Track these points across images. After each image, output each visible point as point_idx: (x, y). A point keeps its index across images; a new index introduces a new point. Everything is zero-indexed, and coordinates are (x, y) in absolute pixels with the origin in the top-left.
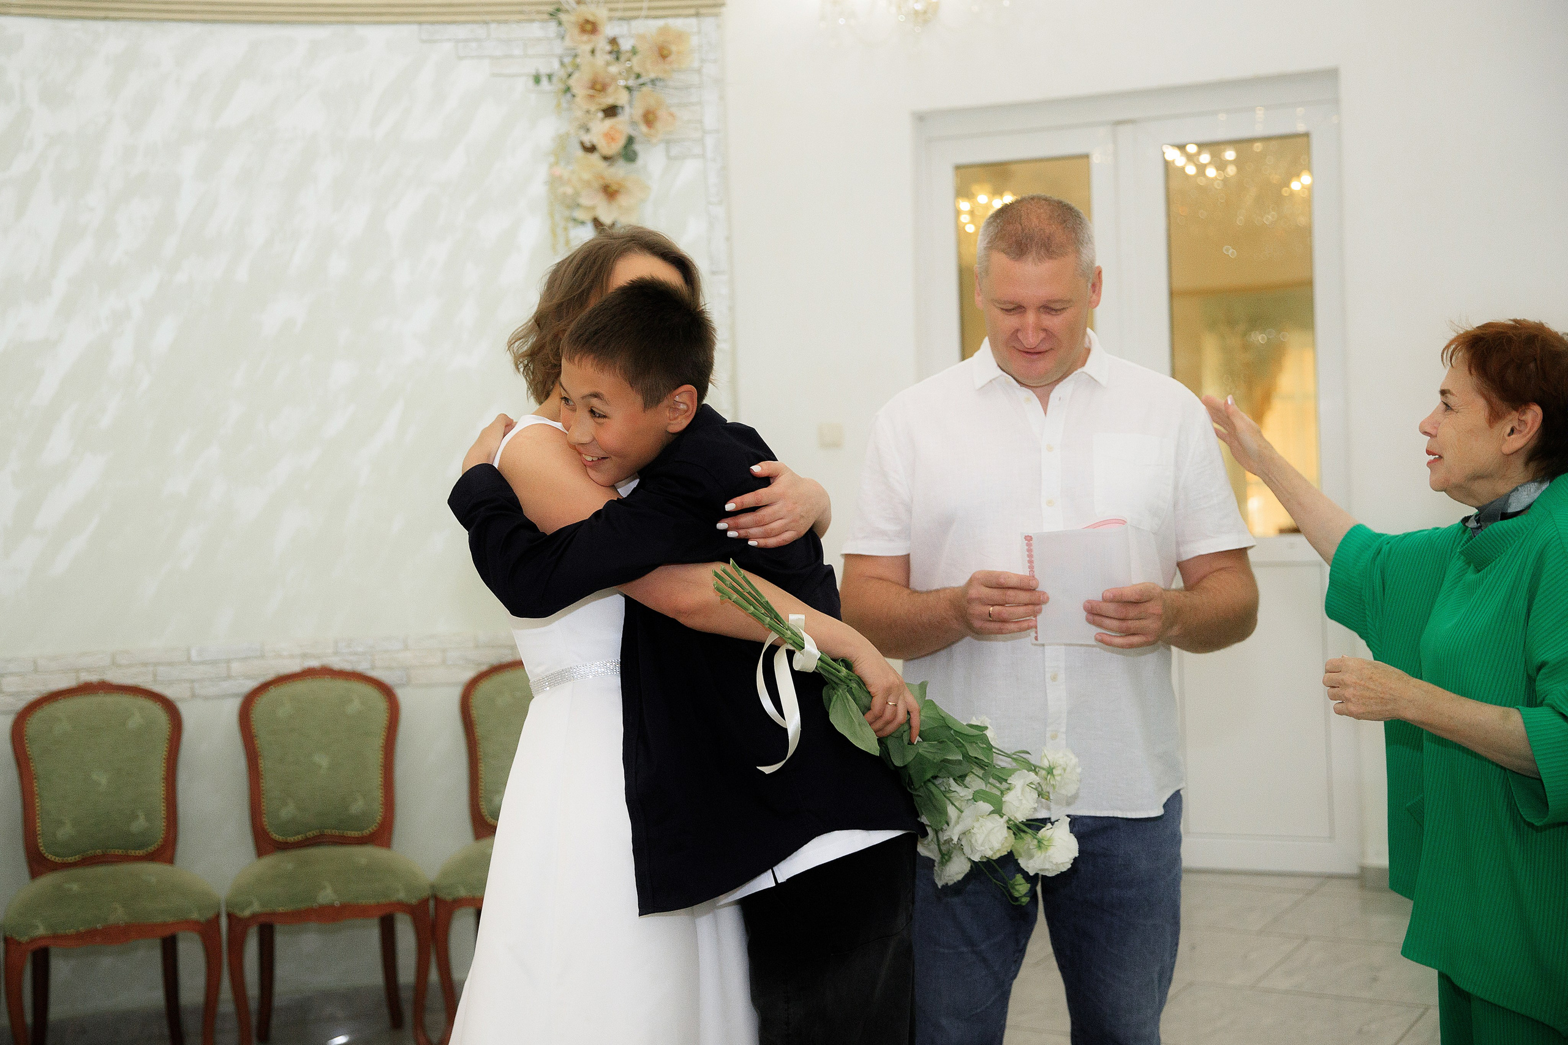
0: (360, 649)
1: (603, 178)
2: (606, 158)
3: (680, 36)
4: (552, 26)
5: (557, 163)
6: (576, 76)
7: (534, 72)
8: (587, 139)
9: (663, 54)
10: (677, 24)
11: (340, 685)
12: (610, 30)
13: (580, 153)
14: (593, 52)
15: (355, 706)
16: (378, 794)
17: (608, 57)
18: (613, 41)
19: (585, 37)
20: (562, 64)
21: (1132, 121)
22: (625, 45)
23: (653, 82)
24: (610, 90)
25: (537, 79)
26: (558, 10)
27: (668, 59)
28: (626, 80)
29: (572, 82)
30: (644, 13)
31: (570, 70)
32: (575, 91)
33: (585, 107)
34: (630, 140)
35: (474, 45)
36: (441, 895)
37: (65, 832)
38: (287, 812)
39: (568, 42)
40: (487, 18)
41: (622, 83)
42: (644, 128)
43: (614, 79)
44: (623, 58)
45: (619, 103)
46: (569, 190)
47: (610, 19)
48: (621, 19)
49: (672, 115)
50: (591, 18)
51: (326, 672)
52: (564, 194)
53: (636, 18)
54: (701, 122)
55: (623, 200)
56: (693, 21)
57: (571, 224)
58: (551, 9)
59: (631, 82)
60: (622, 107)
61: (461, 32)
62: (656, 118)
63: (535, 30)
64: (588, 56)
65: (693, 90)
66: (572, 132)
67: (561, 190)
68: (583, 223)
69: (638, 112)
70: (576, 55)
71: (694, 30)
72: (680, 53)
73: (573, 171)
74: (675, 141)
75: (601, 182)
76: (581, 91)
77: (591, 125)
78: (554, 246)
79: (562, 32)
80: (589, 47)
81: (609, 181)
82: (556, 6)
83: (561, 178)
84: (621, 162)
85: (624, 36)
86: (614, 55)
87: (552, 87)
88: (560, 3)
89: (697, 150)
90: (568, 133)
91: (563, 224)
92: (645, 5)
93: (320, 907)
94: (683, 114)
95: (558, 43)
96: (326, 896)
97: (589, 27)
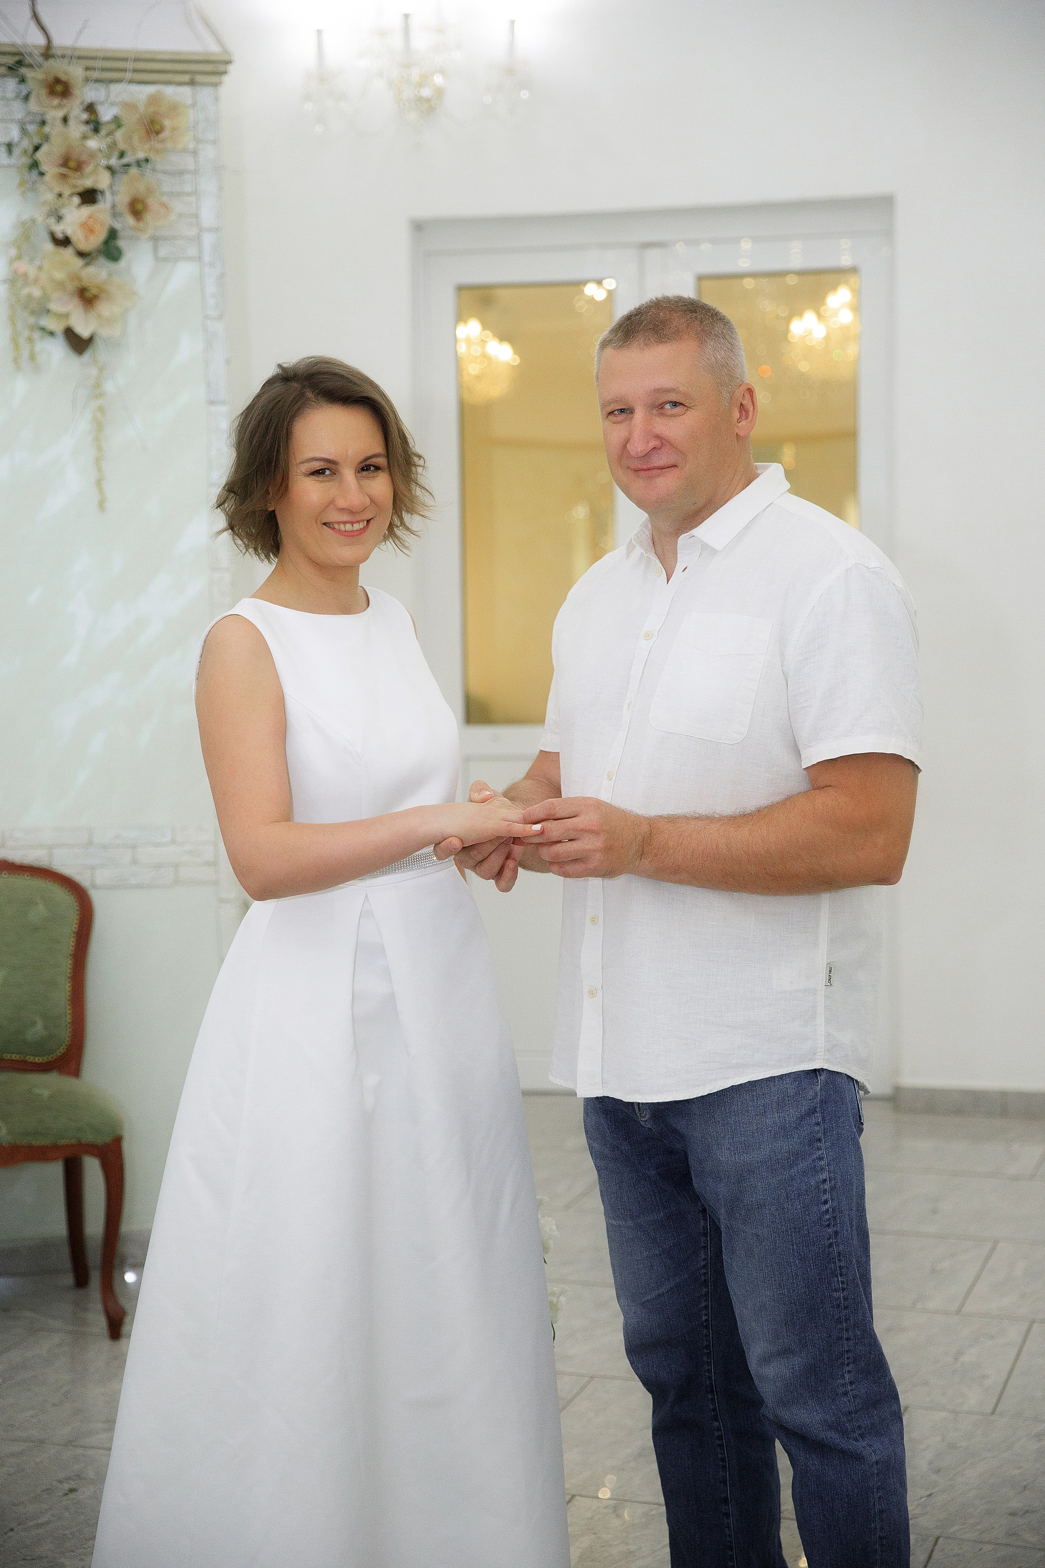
1: (79, 279)
2: (81, 254)
3: (175, 108)
4: (12, 83)
5: (19, 257)
6: (44, 149)
8: (59, 230)
9: (152, 127)
10: (169, 91)
12: (87, 93)
13: (49, 246)
14: (65, 120)
17: (85, 129)
18: (90, 108)
19: (56, 101)
20: (24, 131)
21: (661, 245)
22: (106, 114)
23: (138, 164)
24: (88, 169)
26: (20, 63)
27: (162, 136)
28: (107, 159)
29: (40, 155)
30: (128, 75)
31: (36, 140)
32: (44, 168)
33: (57, 189)
34: (113, 234)
39: (33, 106)
41: (104, 162)
42: (131, 220)
43: (92, 155)
44: (103, 132)
45: (99, 187)
46: (37, 292)
47: (87, 80)
48: (97, 81)
49: (164, 205)
50: (63, 78)
52: (30, 296)
53: (119, 81)
54: (196, 216)
55: (104, 308)
56: (186, 90)
57: (36, 335)
58: (10, 60)
59: (114, 161)
60: (102, 192)
62: (146, 208)
64: (59, 122)
65: (187, 177)
66: (40, 219)
67: (25, 291)
68: (52, 334)
69: (123, 200)
70: (43, 123)
71: (189, 101)
72: (174, 129)
73: (40, 268)
74: (165, 239)
75: (76, 283)
76: (50, 169)
77: (63, 211)
78: (16, 360)
79: (24, 93)
80: (60, 114)
81: (86, 283)
82: (17, 58)
83: (25, 275)
84: (102, 260)
85: (102, 103)
86: (92, 126)
87: (13, 161)
88: (22, 54)
89: (192, 251)
90: (33, 221)
91: (26, 333)
92: (130, 65)
94: (177, 206)
95: (18, 106)
97: (59, 88)
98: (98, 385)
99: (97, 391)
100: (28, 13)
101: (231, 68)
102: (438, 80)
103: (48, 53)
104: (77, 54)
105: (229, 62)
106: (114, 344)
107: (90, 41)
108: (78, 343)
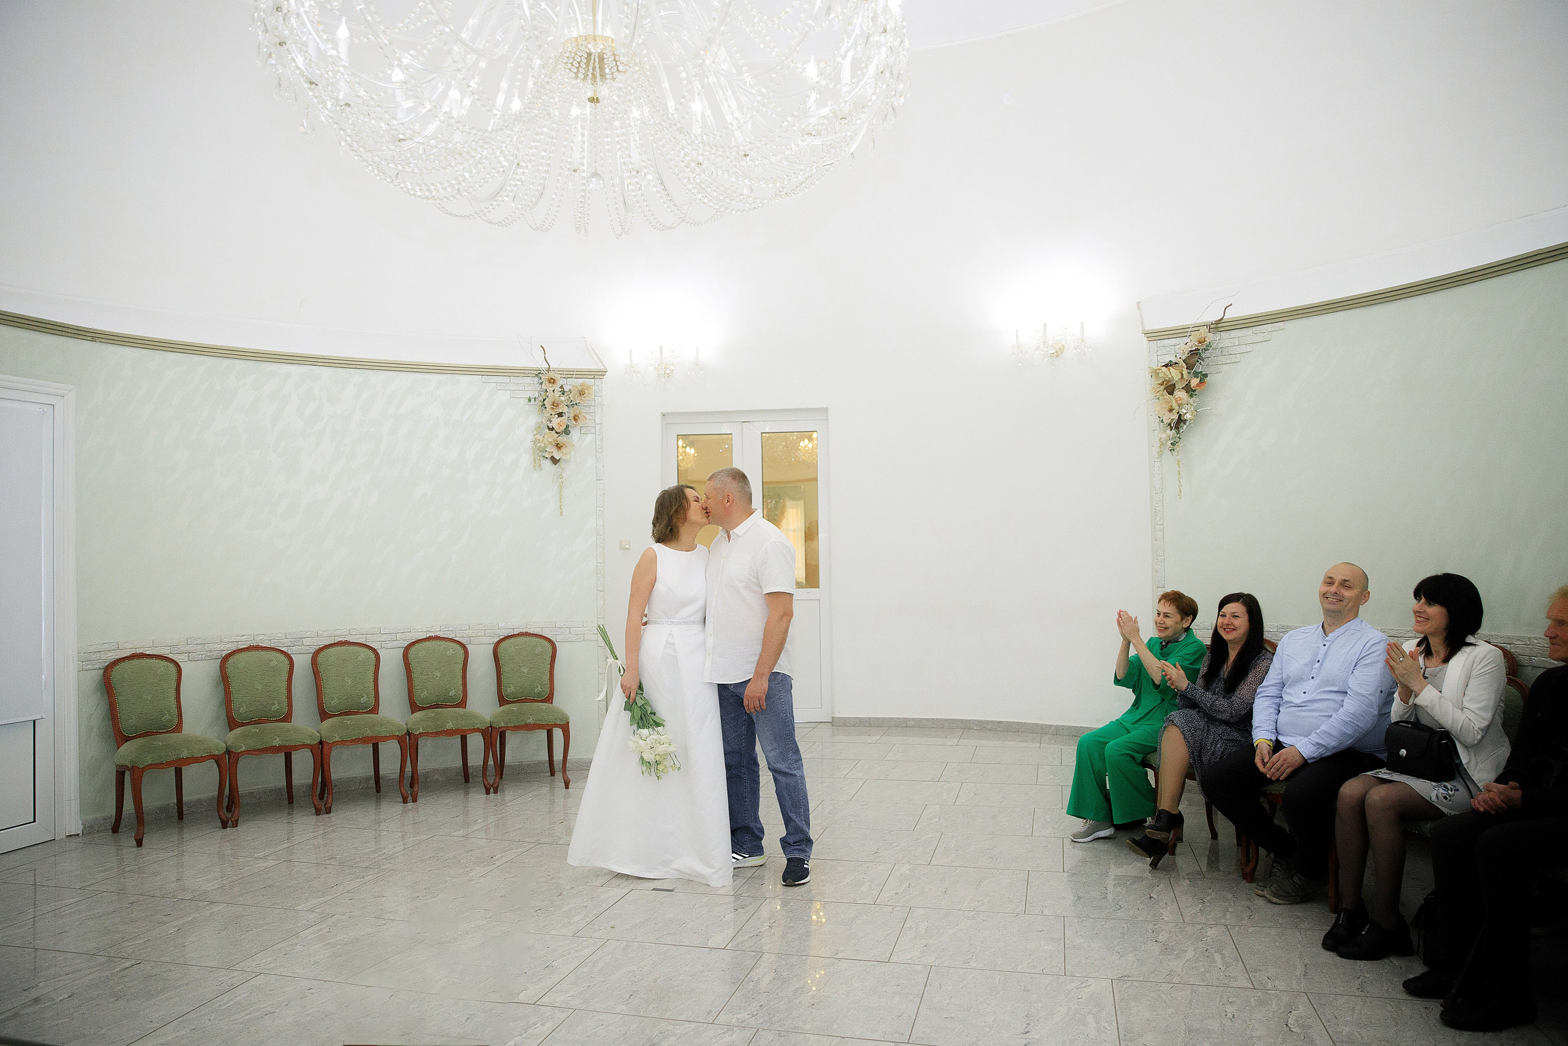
0: (450, 629)
1: (557, 441)
2: (556, 433)
3: (589, 387)
4: (536, 379)
5: (537, 434)
6: (547, 400)
7: (528, 397)
8: (550, 425)
9: (581, 393)
10: (587, 381)
11: (443, 643)
12: (561, 382)
13: (547, 431)
14: (554, 391)
15: (450, 652)
16: (461, 687)
17: (560, 393)
18: (562, 387)
19: (551, 385)
20: (540, 395)
21: (749, 422)
22: (566, 389)
23: (576, 404)
24: (560, 406)
25: (530, 400)
26: (539, 373)
27: (584, 396)
28: (567, 403)
29: (545, 402)
30: (575, 376)
31: (544, 397)
32: (546, 406)
33: (550, 413)
34: (568, 426)
35: (504, 385)
36: (493, 726)
37: (334, 702)
38: (424, 694)
39: (544, 387)
40: (510, 374)
42: (574, 422)
43: (562, 402)
44: (566, 395)
46: (543, 445)
47: (560, 378)
48: (564, 378)
49: (585, 417)
50: (553, 378)
51: (437, 638)
52: (540, 446)
53: (571, 378)
54: (595, 420)
55: (564, 450)
56: (593, 380)
57: (542, 459)
58: (537, 372)
59: (569, 404)
60: (565, 413)
61: (499, 379)
62: (579, 418)
63: (528, 380)
64: (551, 392)
65: (592, 407)
66: (544, 422)
67: (538, 445)
68: (547, 458)
69: (572, 416)
70: (546, 392)
71: (593, 384)
72: (588, 393)
73: (543, 437)
74: (584, 427)
75: (555, 442)
76: (548, 406)
77: (552, 420)
78: (535, 467)
80: (552, 389)
81: (559, 442)
83: (539, 439)
84: (564, 435)
85: (565, 385)
86: (562, 393)
87: (536, 403)
88: (540, 370)
89: (593, 431)
90: (542, 422)
91: (538, 458)
92: (575, 373)
93: (447, 730)
94: (588, 417)
95: (538, 386)
96: (450, 726)
97: (552, 381)
99: (560, 476)
100: (543, 358)
101: (606, 373)
102: (672, 367)
104: (558, 370)
105: (606, 371)
106: (566, 461)
107: (563, 366)
108: (555, 461)
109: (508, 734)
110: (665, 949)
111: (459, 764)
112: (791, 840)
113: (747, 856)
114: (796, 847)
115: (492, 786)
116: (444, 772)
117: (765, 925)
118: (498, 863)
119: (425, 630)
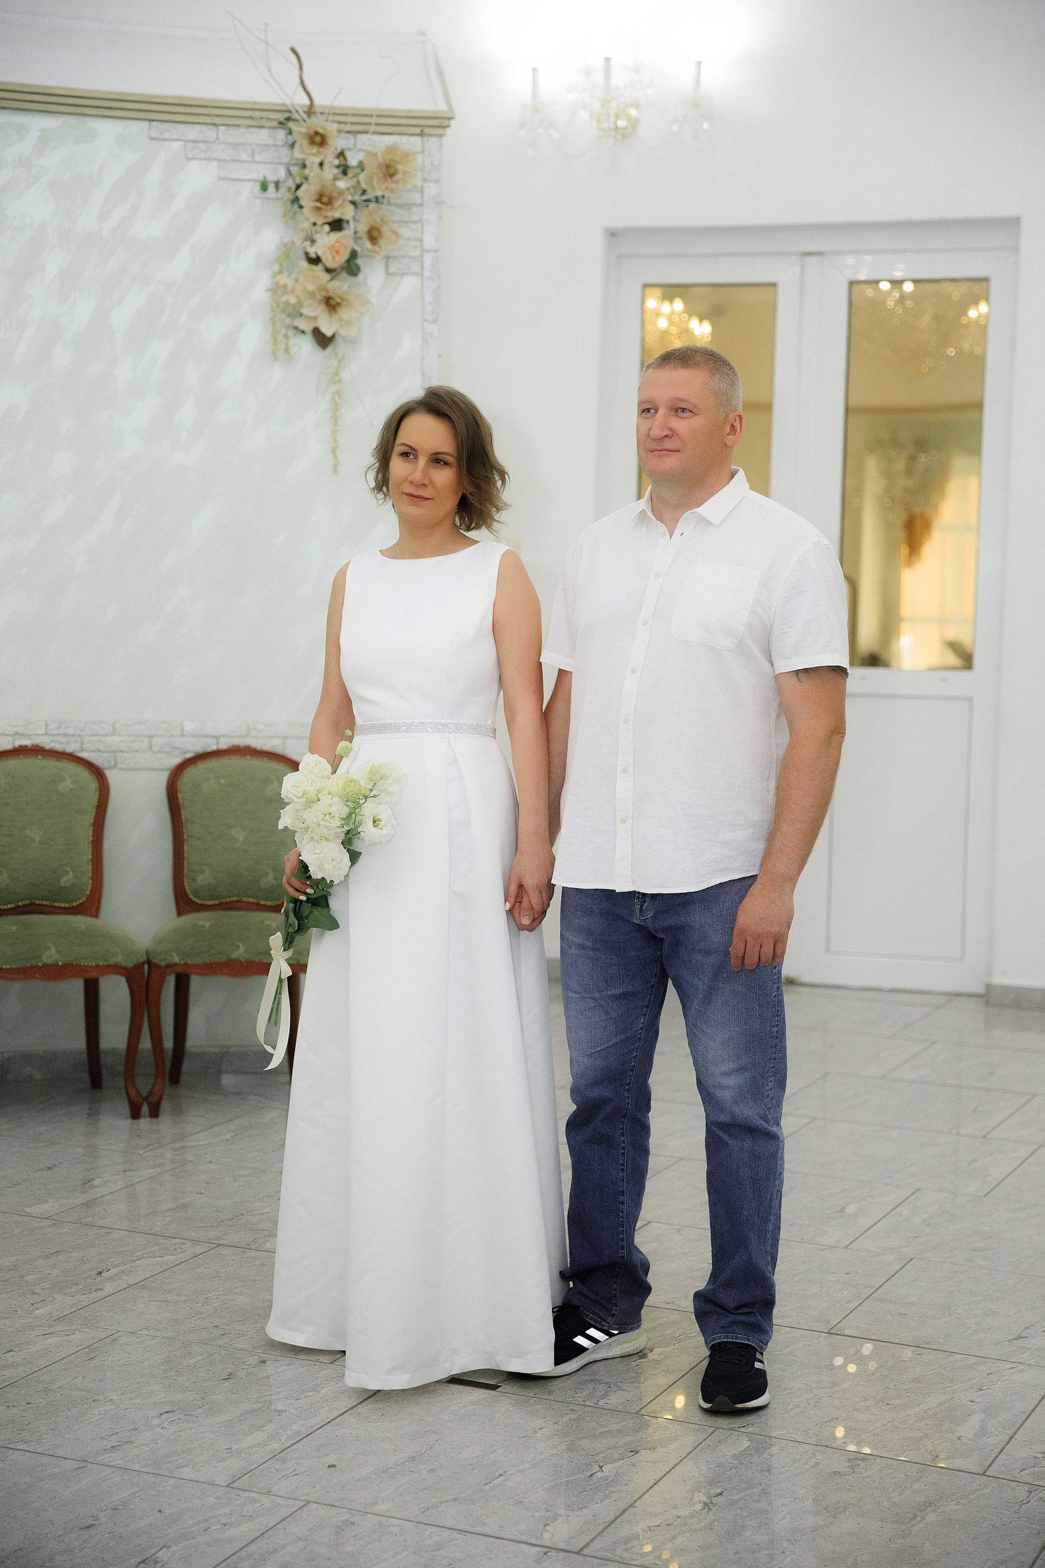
0: (70, 731)
1: (327, 291)
3: (407, 156)
4: (281, 134)
5: (280, 272)
6: (304, 188)
7: (261, 178)
8: (312, 251)
9: (389, 171)
10: (404, 142)
11: (52, 764)
12: (339, 142)
13: (304, 264)
14: (321, 164)
15: (66, 785)
16: (88, 868)
17: (336, 171)
18: (341, 155)
19: (315, 150)
20: (289, 173)
21: (820, 254)
22: (353, 160)
23: (377, 199)
24: (337, 204)
25: (264, 187)
26: (288, 119)
27: (394, 178)
28: (353, 195)
29: (300, 193)
30: (372, 128)
31: (298, 181)
32: (303, 202)
33: (312, 220)
34: (354, 255)
35: (203, 146)
36: (154, 961)
39: (297, 153)
40: (217, 120)
41: (350, 198)
42: (368, 245)
43: (341, 193)
44: (350, 175)
45: (345, 217)
46: (293, 300)
47: (340, 131)
48: (348, 132)
49: (395, 233)
50: (321, 131)
51: (36, 751)
52: (287, 302)
53: (365, 132)
54: (421, 240)
55: (344, 313)
56: (418, 139)
57: (291, 333)
58: (281, 117)
59: (357, 198)
60: (348, 222)
61: (191, 132)
62: (380, 234)
63: (263, 136)
64: (316, 166)
65: (415, 209)
66: (298, 242)
67: (284, 298)
68: (303, 332)
69: (363, 228)
70: (304, 166)
71: (419, 149)
72: (405, 172)
73: (296, 280)
74: (395, 258)
75: (324, 293)
76: (307, 202)
77: (317, 237)
78: (274, 352)
79: (290, 142)
80: (317, 160)
81: (331, 294)
82: (287, 115)
83: (285, 286)
84: (344, 275)
85: (350, 149)
86: (341, 169)
87: (279, 195)
88: (291, 112)
89: (416, 268)
90: (293, 243)
91: (283, 331)
92: (373, 120)
93: (46, 966)
94: (405, 232)
95: (285, 152)
96: (51, 955)
97: (318, 140)
98: (336, 374)
99: (335, 378)
100: (298, 81)
101: (453, 122)
102: (633, 112)
103: (310, 111)
104: (333, 111)
105: (450, 119)
106: (351, 342)
107: (346, 102)
108: (323, 340)
109: (196, 982)
110: (436, 1538)
111: (80, 1043)
112: (730, 1299)
113: (616, 1332)
114: (741, 1318)
115: (146, 1099)
116: (46, 1060)
117: (696, 1499)
118: (109, 1288)
119: (9, 730)
